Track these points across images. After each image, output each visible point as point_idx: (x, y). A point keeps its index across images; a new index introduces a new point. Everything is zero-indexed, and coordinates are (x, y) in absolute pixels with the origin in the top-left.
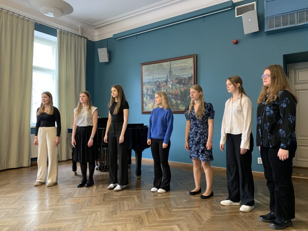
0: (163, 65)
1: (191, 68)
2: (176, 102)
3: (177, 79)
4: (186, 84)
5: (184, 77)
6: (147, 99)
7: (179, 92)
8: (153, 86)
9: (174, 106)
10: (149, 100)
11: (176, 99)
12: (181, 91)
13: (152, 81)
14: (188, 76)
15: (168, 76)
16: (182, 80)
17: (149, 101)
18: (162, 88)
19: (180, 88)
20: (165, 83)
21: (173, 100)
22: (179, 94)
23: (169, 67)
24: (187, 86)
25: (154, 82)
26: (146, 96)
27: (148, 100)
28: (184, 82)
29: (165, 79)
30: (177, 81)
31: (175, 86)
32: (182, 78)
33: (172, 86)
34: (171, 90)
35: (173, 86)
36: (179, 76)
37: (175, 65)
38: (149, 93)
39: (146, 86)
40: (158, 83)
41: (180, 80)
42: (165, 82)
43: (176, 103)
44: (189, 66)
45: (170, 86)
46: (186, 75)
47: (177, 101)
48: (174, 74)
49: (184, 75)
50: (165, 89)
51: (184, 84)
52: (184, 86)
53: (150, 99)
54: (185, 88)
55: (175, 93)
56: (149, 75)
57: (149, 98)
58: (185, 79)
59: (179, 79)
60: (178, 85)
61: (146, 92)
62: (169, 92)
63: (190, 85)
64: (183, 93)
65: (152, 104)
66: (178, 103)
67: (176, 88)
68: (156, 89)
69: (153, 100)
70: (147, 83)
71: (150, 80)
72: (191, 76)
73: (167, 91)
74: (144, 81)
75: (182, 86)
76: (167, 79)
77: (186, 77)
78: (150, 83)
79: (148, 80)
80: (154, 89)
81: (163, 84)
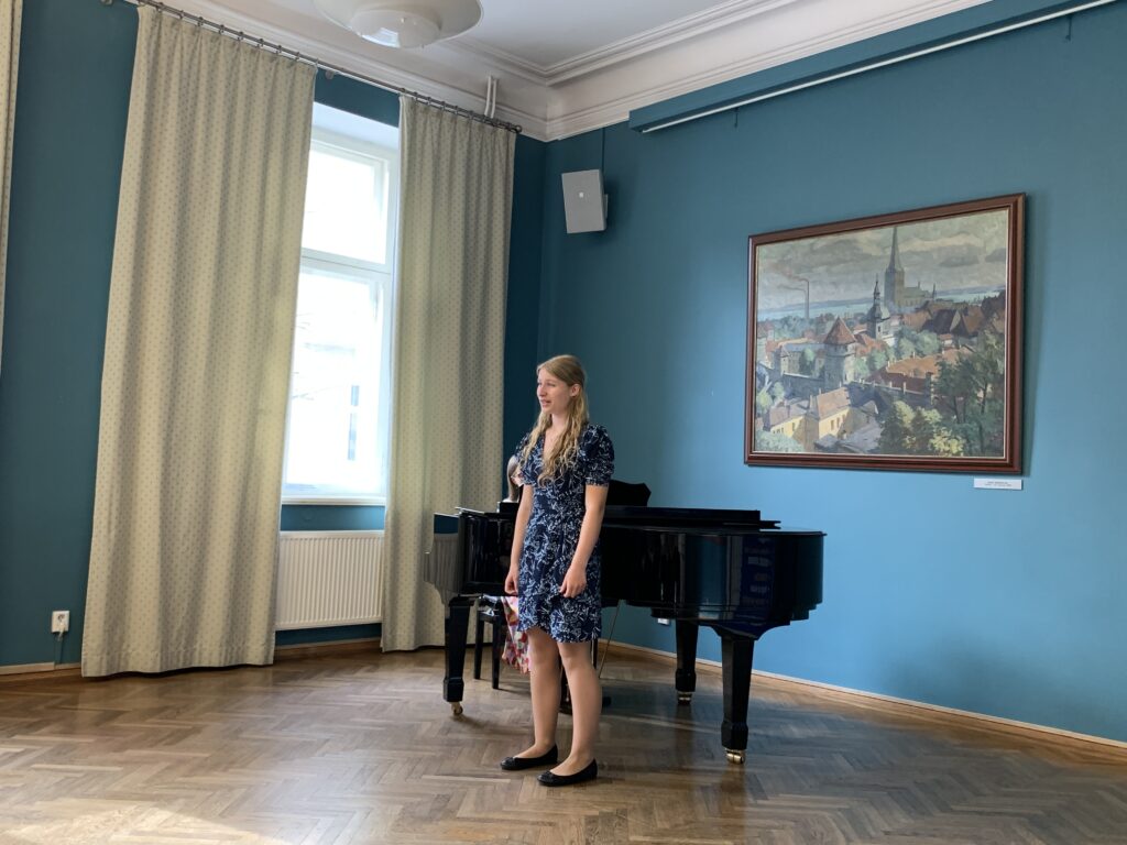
0: (855, 241)
1: (994, 258)
2: (919, 413)
3: (925, 307)
4: (971, 330)
5: (961, 298)
6: (773, 397)
7: (936, 370)
8: (804, 340)
9: (907, 432)
10: (781, 404)
11: (915, 402)
12: (942, 365)
13: (801, 314)
14: (982, 297)
15: (882, 295)
16: (951, 313)
17: (783, 409)
18: (850, 346)
19: (940, 351)
20: (864, 328)
21: (902, 406)
22: (933, 378)
23: (889, 252)
24: (974, 340)
25: (811, 322)
26: (767, 386)
27: (777, 402)
28: (962, 322)
29: (865, 308)
30: (924, 317)
31: (915, 341)
32: (949, 306)
33: (898, 343)
34: (892, 356)
35: (905, 343)
36: (934, 293)
37: (917, 245)
38: (785, 368)
39: (770, 337)
40: (829, 326)
41: (942, 312)
42: (862, 322)
43: (914, 421)
44: (990, 250)
45: (891, 342)
46: (973, 291)
47: (924, 413)
48: (909, 283)
49: (960, 292)
50: (863, 354)
51: (960, 332)
52: (961, 340)
53: (787, 398)
54: (966, 351)
55: (911, 375)
56: (787, 288)
57: (783, 394)
58: (965, 308)
59: (935, 309)
60: (928, 338)
61: (769, 366)
62: (884, 368)
63: (991, 337)
64: (952, 376)
65: (797, 421)
66: (928, 419)
67: (922, 349)
68: (818, 353)
69: (805, 403)
70: (778, 326)
71: (790, 313)
72: (997, 294)
73: (871, 361)
74: (761, 317)
75: (948, 342)
76: (874, 309)
77: (969, 298)
78: (789, 326)
79: (782, 310)
80: (810, 355)
81: (856, 332)
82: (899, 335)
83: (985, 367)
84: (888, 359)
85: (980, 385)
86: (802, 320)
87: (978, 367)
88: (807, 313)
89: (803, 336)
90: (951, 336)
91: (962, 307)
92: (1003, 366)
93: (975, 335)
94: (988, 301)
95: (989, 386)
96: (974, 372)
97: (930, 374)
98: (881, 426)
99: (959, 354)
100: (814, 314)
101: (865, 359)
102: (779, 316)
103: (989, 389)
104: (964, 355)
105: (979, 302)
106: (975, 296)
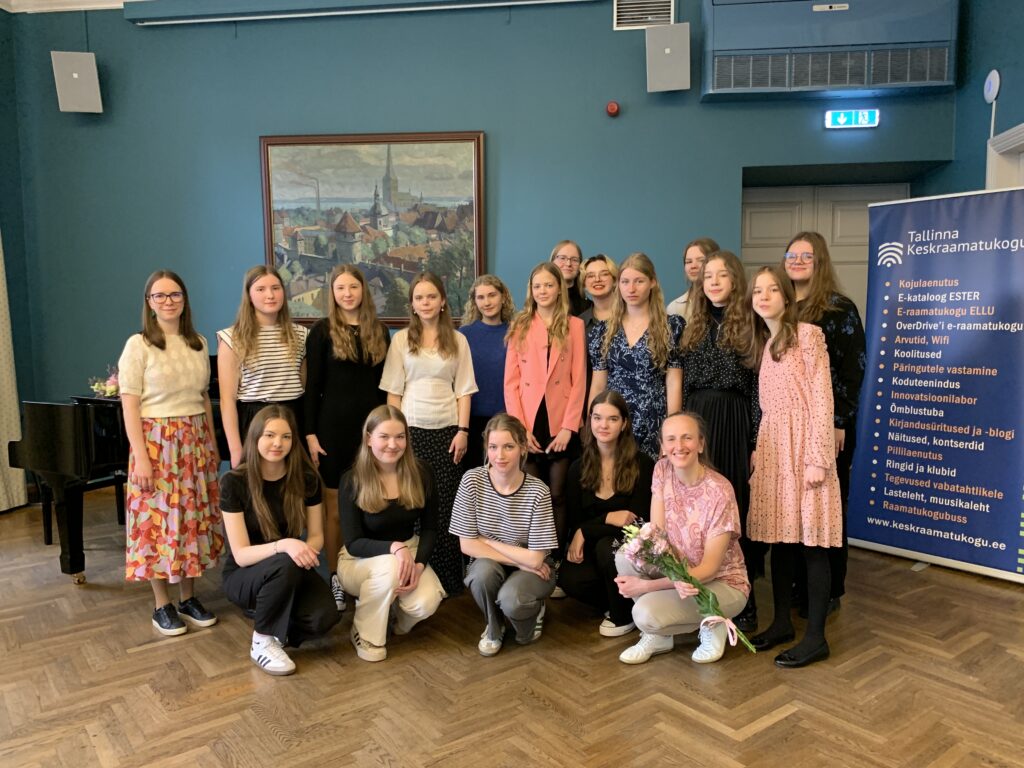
0: (357, 152)
1: (465, 176)
3: (415, 208)
4: (450, 228)
5: (440, 204)
6: (293, 273)
7: (425, 255)
8: (317, 227)
10: (300, 279)
12: (430, 252)
13: (313, 206)
14: (457, 204)
15: (381, 196)
16: (435, 215)
17: (302, 283)
18: (357, 235)
19: (428, 242)
20: (367, 221)
21: (401, 281)
22: (423, 261)
23: (384, 163)
24: (453, 235)
25: (323, 213)
26: (286, 263)
27: (296, 277)
28: (443, 222)
29: (368, 206)
30: (414, 216)
31: (409, 234)
32: (432, 209)
33: (396, 234)
34: (392, 244)
35: (400, 234)
36: (422, 199)
37: (407, 160)
38: (301, 249)
39: (287, 223)
40: (338, 218)
41: (427, 213)
42: (366, 216)
44: (461, 170)
45: (390, 233)
46: (450, 199)
48: (402, 189)
49: (441, 199)
50: (368, 241)
51: (442, 228)
52: (443, 234)
53: (306, 273)
54: (447, 243)
55: (407, 259)
56: (299, 184)
57: (301, 271)
58: (445, 212)
59: (423, 211)
60: (418, 232)
61: (287, 247)
62: (385, 254)
63: (464, 233)
64: (438, 261)
65: (315, 292)
67: (413, 239)
68: (330, 239)
69: (321, 278)
70: (292, 215)
71: (303, 205)
72: (468, 203)
73: (375, 247)
74: (276, 206)
75: (434, 236)
76: (375, 207)
77: (448, 205)
78: (303, 215)
79: (296, 201)
80: (323, 239)
81: (362, 224)
82: (396, 228)
83: (460, 255)
84: (388, 246)
85: (458, 268)
86: (314, 211)
87: (456, 255)
88: (319, 205)
89: (316, 224)
90: (436, 231)
91: (443, 211)
92: (474, 254)
93: (453, 231)
94: (461, 208)
95: (464, 268)
96: (453, 257)
97: (421, 259)
98: (386, 296)
99: (442, 245)
100: (325, 207)
101: (370, 245)
102: (294, 206)
103: (464, 271)
104: (445, 245)
105: (455, 208)
106: (453, 203)
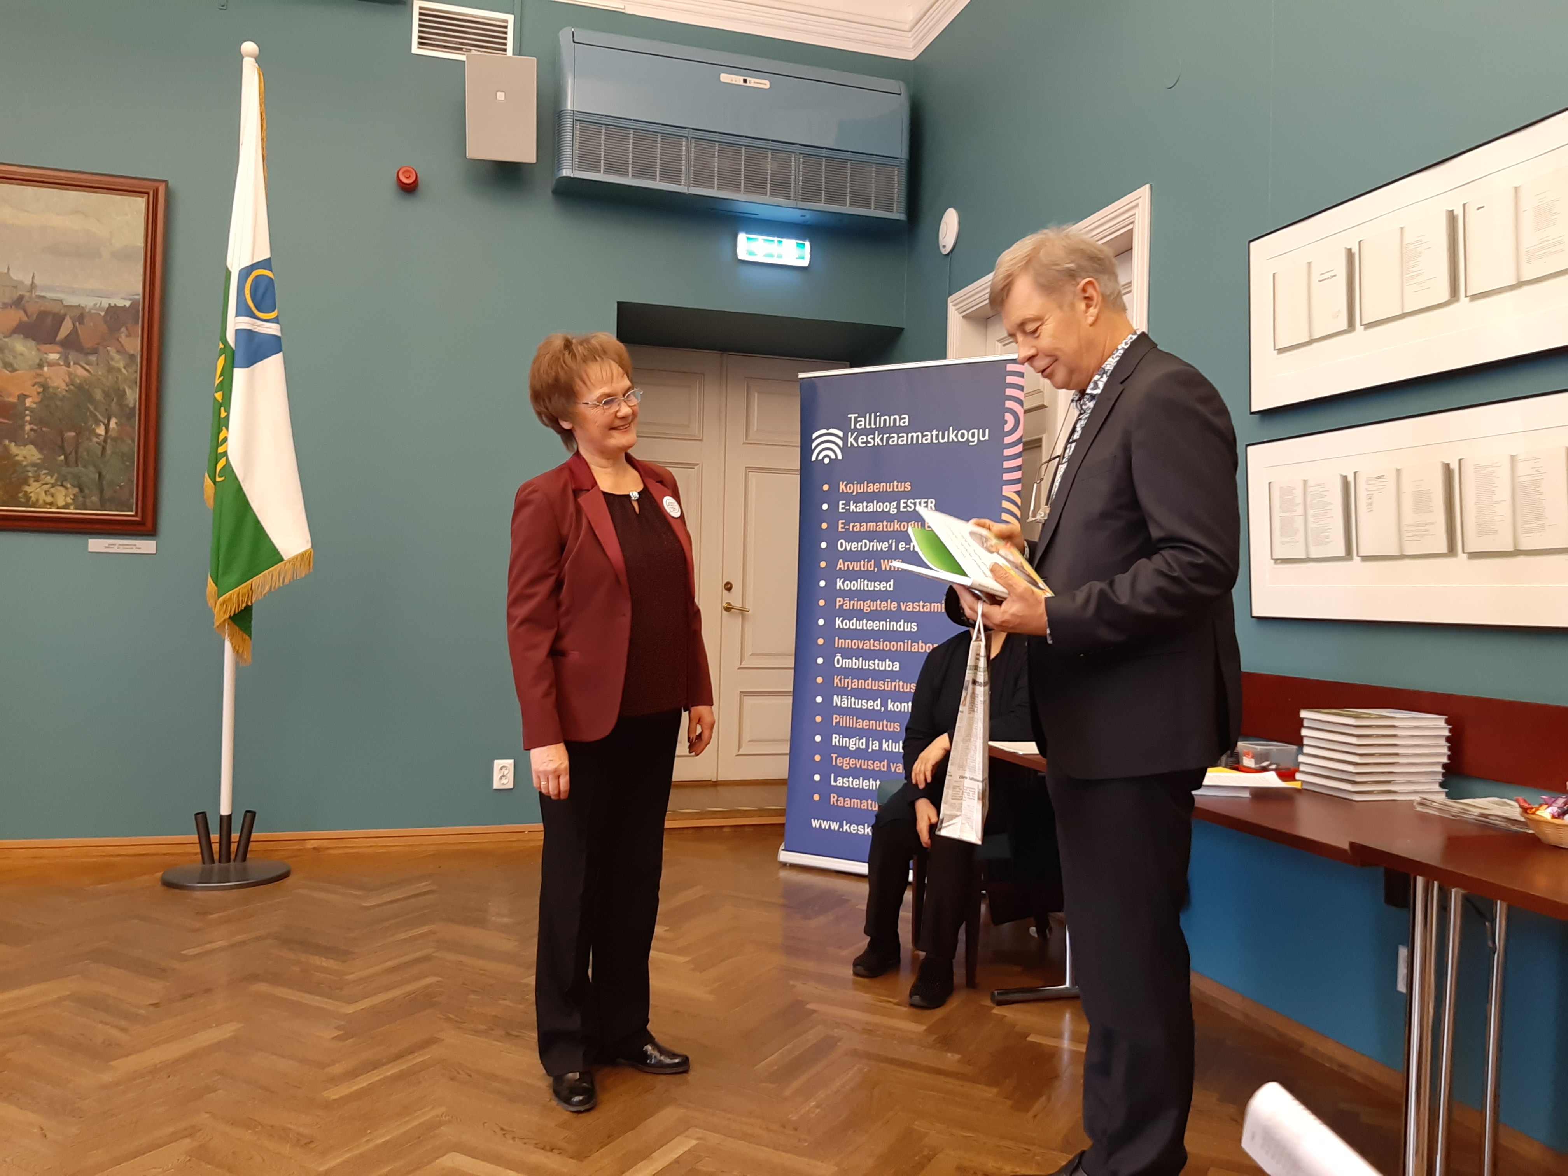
1: (122, 256)
3: (18, 302)
4: (88, 345)
5: (72, 300)
7: (33, 391)
12: (45, 387)
14: (105, 303)
16: (59, 320)
19: (40, 366)
22: (28, 402)
24: (93, 358)
28: (75, 331)
30: (16, 316)
32: (56, 308)
36: (33, 286)
41: (44, 314)
44: (117, 245)
46: (92, 293)
47: (15, 449)
49: (74, 292)
51: (71, 344)
52: (73, 356)
54: (80, 371)
58: (81, 316)
59: (33, 309)
60: (22, 347)
63: (117, 357)
64: (59, 403)
66: (19, 458)
67: (11, 359)
72: (128, 304)
75: (54, 357)
77: (88, 302)
83: (107, 395)
85: (100, 418)
87: (98, 395)
90: (59, 349)
91: (76, 313)
92: (132, 396)
93: (94, 351)
94: (112, 311)
95: (113, 420)
96: (90, 398)
97: (23, 397)
99: (70, 374)
103: (113, 423)
104: (76, 376)
105: (101, 309)
106: (97, 300)
